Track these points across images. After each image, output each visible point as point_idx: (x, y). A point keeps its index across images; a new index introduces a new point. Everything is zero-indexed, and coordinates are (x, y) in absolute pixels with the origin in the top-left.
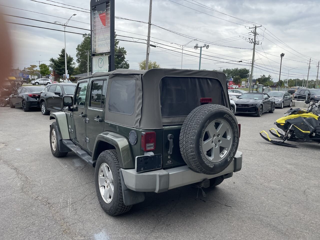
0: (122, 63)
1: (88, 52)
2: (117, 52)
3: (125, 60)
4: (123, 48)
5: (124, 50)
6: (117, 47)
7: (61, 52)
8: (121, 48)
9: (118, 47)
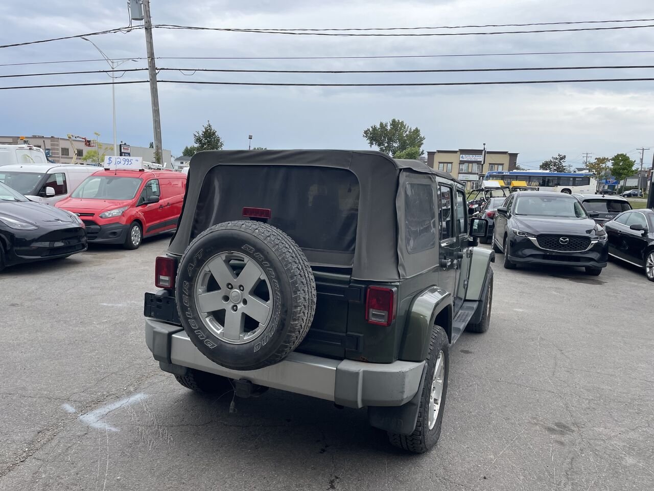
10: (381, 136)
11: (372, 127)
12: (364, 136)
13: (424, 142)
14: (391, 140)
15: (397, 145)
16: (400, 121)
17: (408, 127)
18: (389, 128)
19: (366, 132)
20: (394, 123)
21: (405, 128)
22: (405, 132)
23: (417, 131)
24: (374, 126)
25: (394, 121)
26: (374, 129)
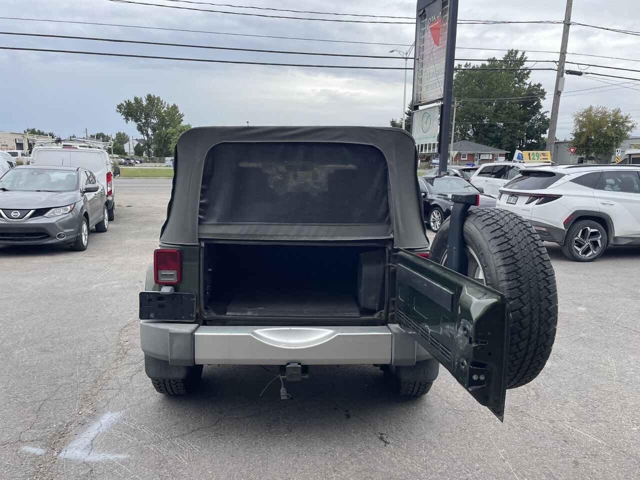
0: (534, 118)
1: (456, 101)
2: (523, 96)
3: (540, 110)
4: (539, 85)
5: (541, 88)
6: (525, 84)
7: (409, 108)
8: (535, 85)
9: (527, 85)
10: (136, 111)
11: (125, 102)
12: (117, 111)
13: (183, 118)
14: (148, 116)
15: (155, 122)
16: (156, 97)
17: (165, 102)
18: (144, 103)
19: (119, 107)
20: (149, 98)
21: (162, 104)
22: (163, 108)
23: (175, 107)
24: (128, 101)
25: (149, 96)
26: (129, 104)
